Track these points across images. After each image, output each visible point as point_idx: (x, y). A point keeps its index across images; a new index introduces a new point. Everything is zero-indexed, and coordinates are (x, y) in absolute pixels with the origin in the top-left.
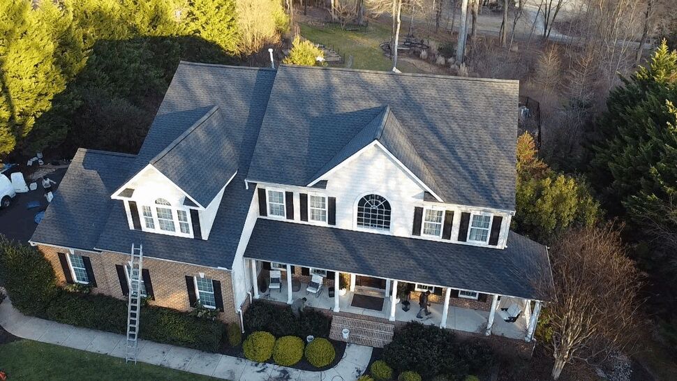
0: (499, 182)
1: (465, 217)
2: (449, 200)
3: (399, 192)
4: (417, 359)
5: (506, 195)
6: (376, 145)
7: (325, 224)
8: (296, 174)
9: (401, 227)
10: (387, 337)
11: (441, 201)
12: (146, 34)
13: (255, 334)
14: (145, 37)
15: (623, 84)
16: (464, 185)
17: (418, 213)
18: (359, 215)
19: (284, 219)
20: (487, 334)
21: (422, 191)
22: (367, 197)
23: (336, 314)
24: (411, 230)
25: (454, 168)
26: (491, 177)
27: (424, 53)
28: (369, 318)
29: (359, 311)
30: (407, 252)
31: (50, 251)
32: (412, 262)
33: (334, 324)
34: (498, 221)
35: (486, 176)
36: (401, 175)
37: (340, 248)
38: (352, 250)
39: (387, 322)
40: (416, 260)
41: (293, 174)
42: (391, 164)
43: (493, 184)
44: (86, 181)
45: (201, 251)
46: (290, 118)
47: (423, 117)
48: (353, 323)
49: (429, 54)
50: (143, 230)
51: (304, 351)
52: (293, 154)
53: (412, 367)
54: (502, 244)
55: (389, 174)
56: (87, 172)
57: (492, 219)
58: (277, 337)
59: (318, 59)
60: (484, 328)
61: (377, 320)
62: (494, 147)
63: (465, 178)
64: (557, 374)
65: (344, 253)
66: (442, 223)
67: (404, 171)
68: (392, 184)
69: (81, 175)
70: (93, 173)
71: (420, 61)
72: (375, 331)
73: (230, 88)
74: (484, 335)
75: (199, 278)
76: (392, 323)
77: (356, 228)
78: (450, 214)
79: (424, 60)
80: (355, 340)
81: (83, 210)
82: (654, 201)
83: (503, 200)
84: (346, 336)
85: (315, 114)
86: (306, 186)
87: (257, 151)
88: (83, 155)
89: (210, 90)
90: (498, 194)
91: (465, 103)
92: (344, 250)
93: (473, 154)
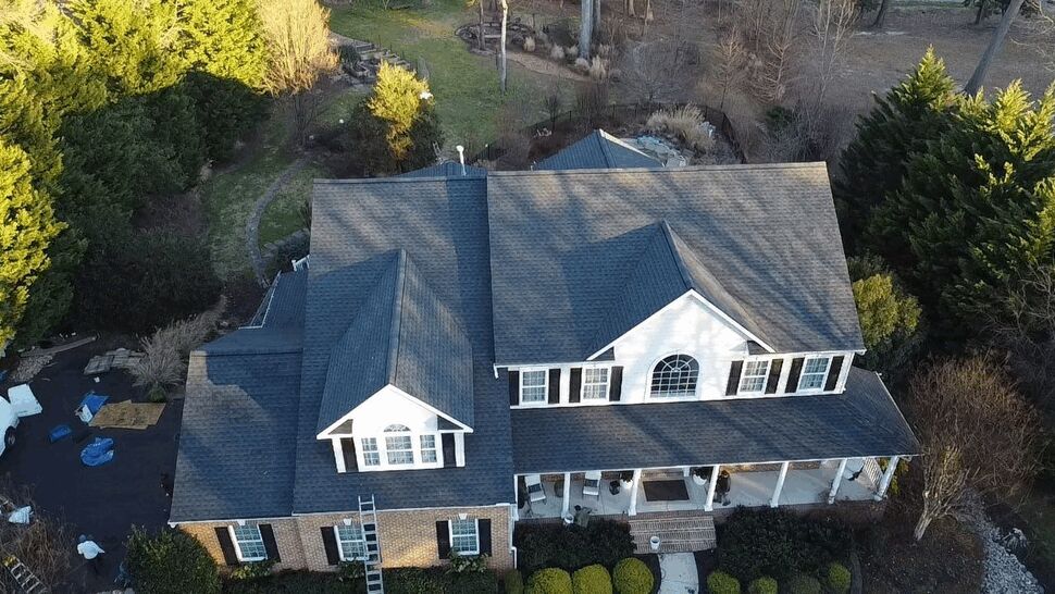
0: (836, 312)
1: (797, 365)
2: (783, 348)
3: (711, 345)
4: (769, 559)
5: (849, 329)
6: (691, 296)
7: (606, 401)
8: (565, 343)
9: (711, 388)
10: (708, 535)
11: (772, 350)
12: (138, 90)
13: (539, 575)
14: (137, 96)
15: (879, 107)
16: (795, 323)
17: (736, 369)
18: (654, 382)
19: (544, 404)
20: (831, 502)
21: (742, 341)
22: (667, 359)
23: (633, 518)
24: (725, 390)
25: (776, 301)
26: (824, 306)
27: (530, 42)
28: (678, 513)
29: (661, 506)
30: (726, 420)
31: (203, 531)
32: (737, 434)
33: (634, 532)
34: (838, 362)
35: (819, 307)
36: (716, 324)
37: (636, 432)
38: (654, 433)
39: (703, 513)
40: (742, 430)
41: (562, 345)
42: (705, 315)
43: (829, 316)
44: (226, 406)
45: (461, 485)
46: (529, 257)
47: (715, 232)
48: (661, 526)
49: (537, 41)
50: (360, 471)
51: (612, 581)
52: (552, 314)
53: (765, 572)
54: (840, 388)
55: (702, 327)
56: (221, 388)
57: (830, 361)
58: (571, 570)
59: (422, 96)
60: (826, 494)
61: (689, 513)
62: (816, 263)
63: (795, 314)
64: (920, 534)
65: (645, 441)
66: (767, 376)
67: (722, 320)
68: (705, 338)
69: (214, 397)
70: (233, 390)
71: (526, 55)
72: (691, 529)
73: (413, 217)
74: (826, 504)
75: (456, 521)
76: (709, 514)
77: (649, 400)
78: (778, 364)
79: (531, 53)
80: (668, 548)
81: (240, 454)
82: (982, 289)
83: (846, 336)
84: (655, 547)
85: (565, 247)
86: (585, 360)
87: (497, 317)
88: (202, 362)
89: (383, 224)
90: (839, 329)
91: (762, 204)
92: (643, 435)
93: (793, 277)
